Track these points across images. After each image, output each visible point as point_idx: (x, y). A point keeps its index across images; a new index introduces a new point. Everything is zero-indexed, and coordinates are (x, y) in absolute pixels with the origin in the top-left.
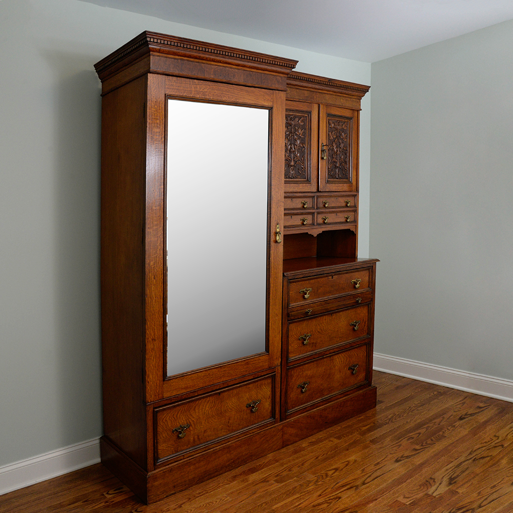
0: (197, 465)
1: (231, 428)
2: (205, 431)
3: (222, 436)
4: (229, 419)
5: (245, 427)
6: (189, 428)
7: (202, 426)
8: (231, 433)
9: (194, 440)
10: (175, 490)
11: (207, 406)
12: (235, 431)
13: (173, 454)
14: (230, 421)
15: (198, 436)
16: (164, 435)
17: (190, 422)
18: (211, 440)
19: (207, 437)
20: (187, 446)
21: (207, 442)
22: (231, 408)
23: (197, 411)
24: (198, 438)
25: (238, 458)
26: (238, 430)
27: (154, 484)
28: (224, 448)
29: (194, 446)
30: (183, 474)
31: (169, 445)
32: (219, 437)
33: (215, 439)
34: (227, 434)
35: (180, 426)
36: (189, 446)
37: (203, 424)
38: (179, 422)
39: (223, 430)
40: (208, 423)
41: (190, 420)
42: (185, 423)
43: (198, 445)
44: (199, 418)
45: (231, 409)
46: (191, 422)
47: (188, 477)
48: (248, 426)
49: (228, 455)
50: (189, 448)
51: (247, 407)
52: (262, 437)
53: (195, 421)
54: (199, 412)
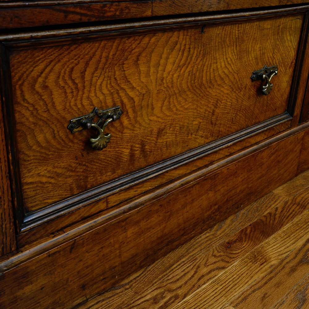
0: (143, 224)
1: (216, 128)
2: (160, 132)
3: (196, 148)
4: (216, 106)
5: (242, 129)
6: (119, 118)
7: (155, 118)
8: (215, 141)
9: (132, 155)
10: (85, 295)
11: (171, 60)
12: (223, 137)
13: (73, 195)
14: (217, 110)
15: (143, 145)
16: (40, 138)
17: (122, 103)
18: (173, 157)
19: (164, 149)
20: (114, 172)
21: (164, 160)
22: (223, 75)
23: (143, 68)
24: (143, 150)
25: (227, 201)
26: (228, 135)
27: (20, 293)
28: (204, 179)
29: (131, 173)
30: (106, 251)
31: (59, 171)
32: (191, 150)
33: (182, 154)
34: (208, 144)
35: (94, 111)
36: (119, 172)
37: (157, 111)
38: (88, 98)
39: (201, 133)
40: (169, 109)
41: (122, 94)
42: (109, 101)
43: (141, 169)
44: (149, 92)
45: (222, 79)
46: (125, 100)
47: (120, 256)
48: (247, 127)
49: (211, 194)
50: (119, 178)
51: (252, 79)
52: (273, 154)
53: (136, 99)
54: (148, 75)
